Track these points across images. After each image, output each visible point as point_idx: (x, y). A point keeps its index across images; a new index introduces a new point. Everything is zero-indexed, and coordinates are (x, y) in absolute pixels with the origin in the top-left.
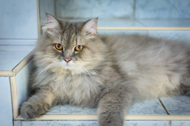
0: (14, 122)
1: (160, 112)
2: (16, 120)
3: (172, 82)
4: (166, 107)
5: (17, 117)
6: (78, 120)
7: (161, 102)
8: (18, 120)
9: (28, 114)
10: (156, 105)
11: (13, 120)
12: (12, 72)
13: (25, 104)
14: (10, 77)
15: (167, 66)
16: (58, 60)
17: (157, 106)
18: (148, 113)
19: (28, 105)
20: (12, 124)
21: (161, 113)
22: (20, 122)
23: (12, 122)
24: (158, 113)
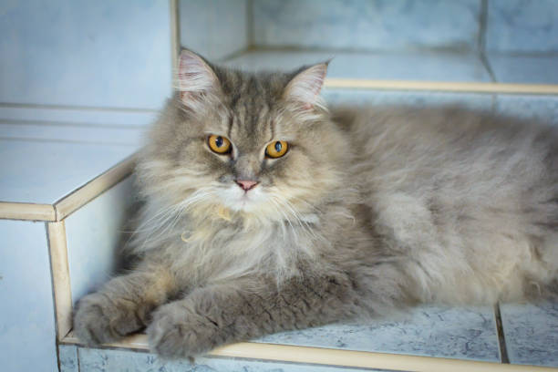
0: (60, 347)
1: (482, 353)
2: (64, 344)
3: (546, 258)
4: (507, 338)
5: (66, 336)
6: (231, 358)
7: (499, 318)
8: (70, 344)
9: (92, 332)
10: (477, 329)
11: (58, 343)
12: (55, 208)
13: (87, 302)
14: (47, 223)
15: (527, 211)
16: (217, 183)
17: (480, 332)
18: (442, 353)
19: (94, 306)
20: (55, 353)
21: (483, 356)
22: (75, 348)
23: (55, 347)
24: (473, 355)
